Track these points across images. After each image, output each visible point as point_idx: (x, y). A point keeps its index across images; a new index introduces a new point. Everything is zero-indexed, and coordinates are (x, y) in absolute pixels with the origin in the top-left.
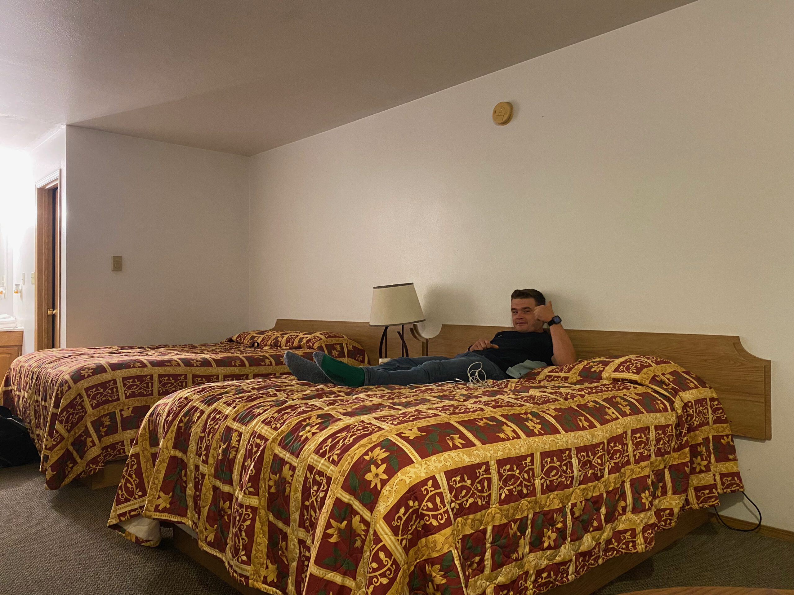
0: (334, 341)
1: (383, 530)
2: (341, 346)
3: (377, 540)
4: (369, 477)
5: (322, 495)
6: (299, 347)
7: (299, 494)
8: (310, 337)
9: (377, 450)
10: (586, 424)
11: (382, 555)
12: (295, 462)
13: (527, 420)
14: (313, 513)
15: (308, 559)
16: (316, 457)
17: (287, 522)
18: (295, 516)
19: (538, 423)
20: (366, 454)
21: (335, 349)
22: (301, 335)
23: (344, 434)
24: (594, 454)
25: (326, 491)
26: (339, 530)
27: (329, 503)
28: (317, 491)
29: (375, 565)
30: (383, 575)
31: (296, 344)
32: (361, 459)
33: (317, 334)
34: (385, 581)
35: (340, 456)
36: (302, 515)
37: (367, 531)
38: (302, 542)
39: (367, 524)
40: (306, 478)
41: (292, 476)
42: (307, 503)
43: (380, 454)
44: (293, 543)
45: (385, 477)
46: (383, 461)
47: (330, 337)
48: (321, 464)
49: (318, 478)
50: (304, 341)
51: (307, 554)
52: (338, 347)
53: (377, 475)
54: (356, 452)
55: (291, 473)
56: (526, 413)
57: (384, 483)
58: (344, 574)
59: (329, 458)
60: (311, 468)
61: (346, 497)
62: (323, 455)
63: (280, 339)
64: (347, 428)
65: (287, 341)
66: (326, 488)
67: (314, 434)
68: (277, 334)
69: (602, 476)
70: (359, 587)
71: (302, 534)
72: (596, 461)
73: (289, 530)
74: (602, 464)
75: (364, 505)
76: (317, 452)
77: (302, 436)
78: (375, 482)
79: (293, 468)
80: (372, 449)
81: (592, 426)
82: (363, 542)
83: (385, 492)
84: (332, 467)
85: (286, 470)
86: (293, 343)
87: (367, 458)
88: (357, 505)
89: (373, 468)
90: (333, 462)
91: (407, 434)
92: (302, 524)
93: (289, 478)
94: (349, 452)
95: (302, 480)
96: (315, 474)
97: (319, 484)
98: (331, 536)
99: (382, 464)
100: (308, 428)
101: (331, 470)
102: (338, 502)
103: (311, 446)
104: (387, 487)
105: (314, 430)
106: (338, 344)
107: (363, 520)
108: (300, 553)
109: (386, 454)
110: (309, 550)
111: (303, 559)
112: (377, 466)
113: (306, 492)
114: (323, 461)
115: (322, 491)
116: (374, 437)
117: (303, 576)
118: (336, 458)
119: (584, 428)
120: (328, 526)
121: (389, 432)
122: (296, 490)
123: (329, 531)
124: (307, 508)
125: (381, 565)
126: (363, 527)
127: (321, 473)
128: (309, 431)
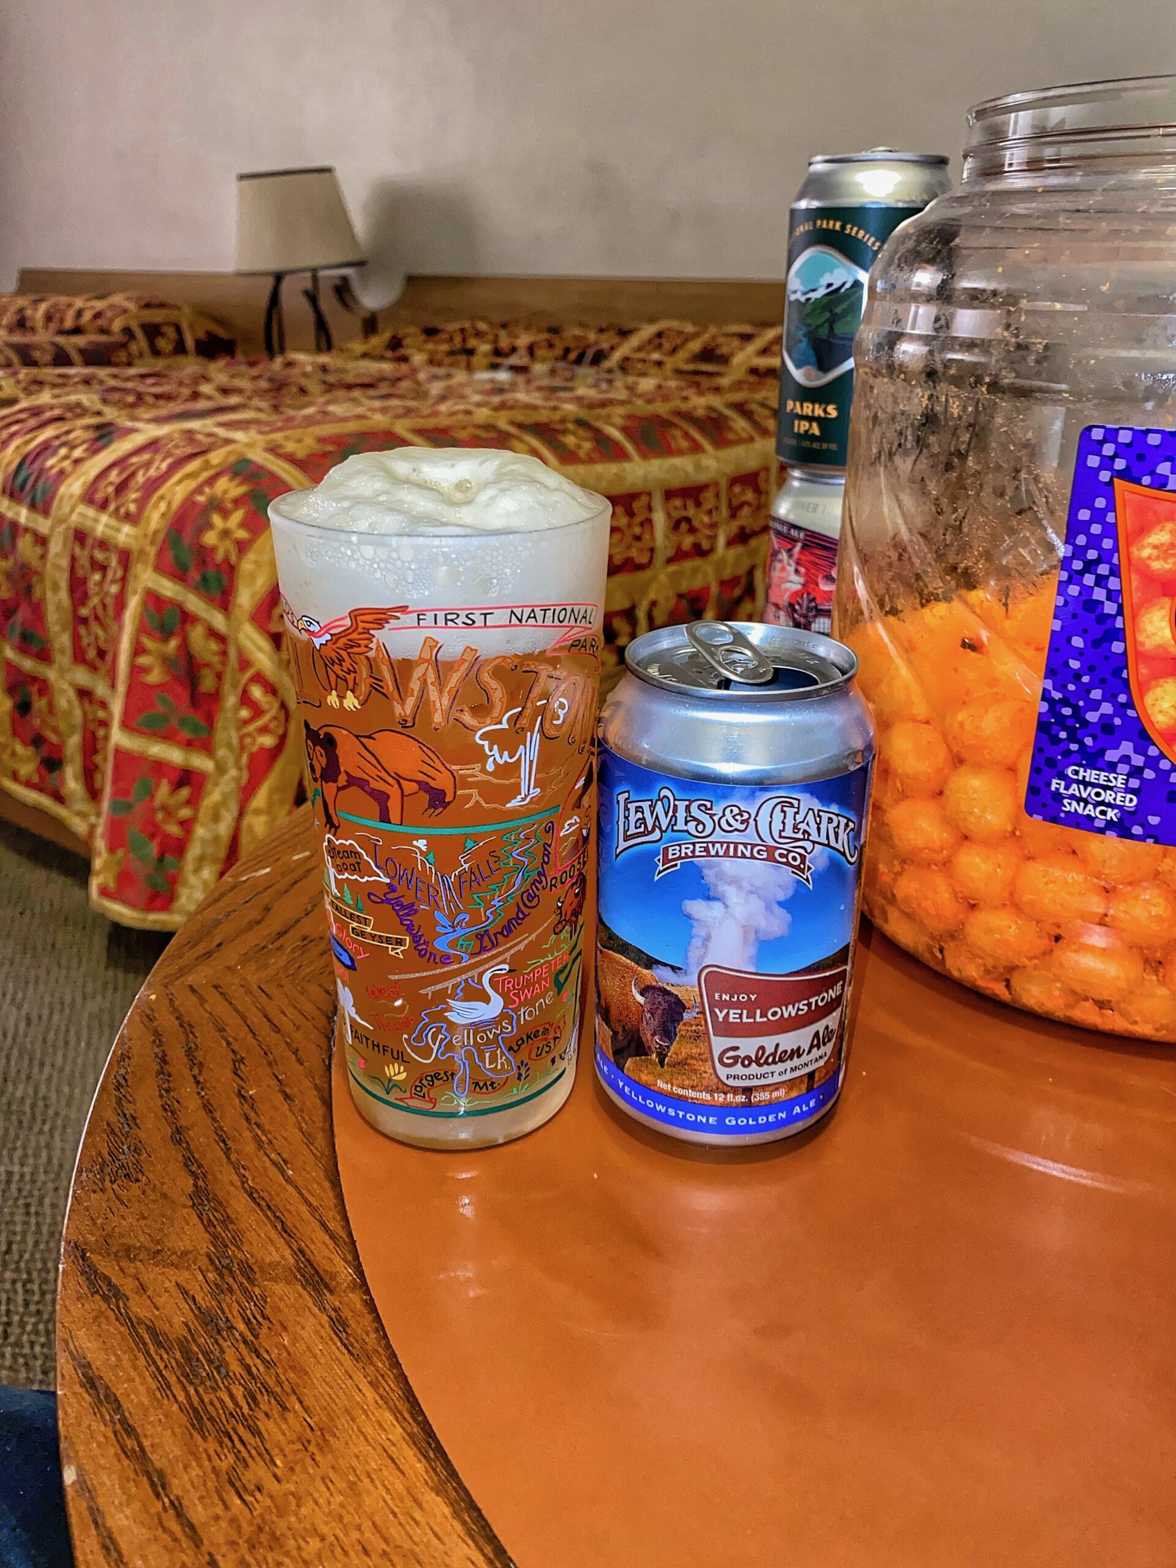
0: (156, 316)
1: (254, 643)
2: (178, 329)
3: (245, 663)
4: (210, 538)
5: (114, 589)
6: (77, 331)
7: (64, 595)
8: (99, 305)
9: (223, 484)
10: (684, 444)
11: (257, 692)
12: (43, 526)
13: (564, 432)
14: (100, 633)
15: (105, 724)
16: (91, 512)
17: (44, 656)
18: (62, 640)
19: (587, 439)
20: (199, 490)
21: (162, 335)
22: (79, 303)
23: (146, 456)
24: (698, 504)
25: (124, 580)
26: (165, 660)
27: (133, 603)
28: (101, 583)
29: (245, 713)
30: (264, 730)
31: (69, 323)
32: (189, 502)
33: (118, 299)
34: (268, 741)
35: (142, 503)
36: (76, 638)
37: (224, 653)
38: (84, 694)
39: (221, 639)
40: (73, 559)
41: (43, 557)
42: (84, 612)
43: (228, 488)
44: (65, 699)
45: (242, 534)
46: (237, 502)
47: (148, 306)
48: (102, 524)
49: (99, 556)
50: (87, 316)
51: (101, 714)
52: (170, 331)
53: (226, 533)
54: (176, 491)
55: (39, 550)
56: (563, 421)
57: (242, 547)
58: (189, 745)
59: (117, 509)
60: (80, 536)
61: (168, 588)
62: (103, 506)
63: (29, 312)
64: (152, 445)
65: (49, 318)
66: (119, 574)
67: (77, 461)
68: (22, 302)
69: (712, 550)
70: (221, 769)
71: (82, 676)
72: (701, 519)
73: (51, 674)
74: (713, 526)
75: (210, 600)
76: (88, 497)
77: (52, 467)
78: (223, 550)
79: (42, 541)
80: (211, 481)
81: (696, 448)
82: (219, 676)
83: (246, 566)
84: (127, 529)
85: (25, 544)
86: (62, 321)
87: (201, 499)
88: (194, 603)
89: (217, 519)
90: (128, 518)
91: (290, 447)
92: (79, 656)
93: (35, 563)
94: (161, 492)
95: (65, 563)
96: (93, 548)
97: (103, 568)
98: (145, 670)
99: (236, 509)
100: (63, 451)
101: (125, 535)
102: (153, 600)
103: (74, 487)
104: (251, 556)
105: (78, 453)
106: (168, 324)
107: (213, 633)
108: (85, 714)
109: (242, 490)
110: (104, 705)
111: (92, 726)
112: (225, 514)
113: (78, 588)
114: (104, 518)
115: (113, 582)
116: (216, 457)
117: (98, 759)
118: (132, 507)
119: (680, 452)
120: (138, 650)
121: (250, 445)
122: (56, 587)
123: (143, 660)
124: (84, 621)
125: (257, 711)
126: (214, 646)
127: (103, 544)
128: (66, 457)
